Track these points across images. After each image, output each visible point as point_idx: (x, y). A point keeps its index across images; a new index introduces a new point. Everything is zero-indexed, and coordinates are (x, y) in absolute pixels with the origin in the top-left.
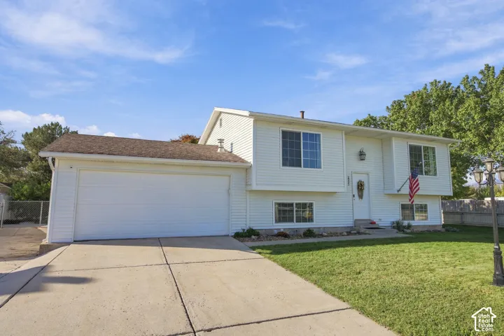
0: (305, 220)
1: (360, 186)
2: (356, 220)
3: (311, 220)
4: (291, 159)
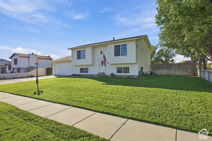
0: (86, 72)
1: (102, 62)
3: (88, 72)
4: (79, 57)
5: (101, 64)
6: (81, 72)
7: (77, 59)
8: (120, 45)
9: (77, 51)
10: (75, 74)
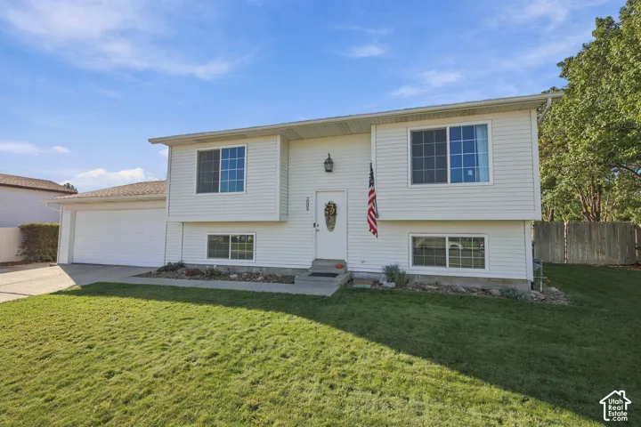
0: (242, 257)
1: (331, 211)
2: (317, 260)
3: (250, 257)
4: (207, 184)
5: (322, 220)
6: (210, 255)
7: (198, 192)
8: (445, 130)
9: (201, 154)
10: (181, 265)
